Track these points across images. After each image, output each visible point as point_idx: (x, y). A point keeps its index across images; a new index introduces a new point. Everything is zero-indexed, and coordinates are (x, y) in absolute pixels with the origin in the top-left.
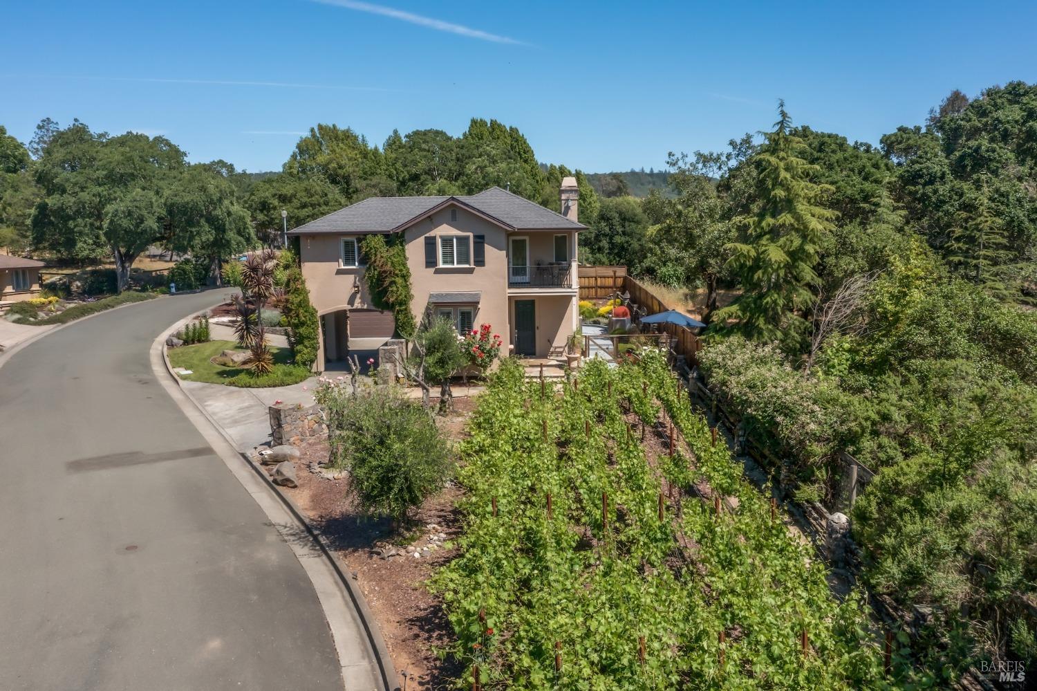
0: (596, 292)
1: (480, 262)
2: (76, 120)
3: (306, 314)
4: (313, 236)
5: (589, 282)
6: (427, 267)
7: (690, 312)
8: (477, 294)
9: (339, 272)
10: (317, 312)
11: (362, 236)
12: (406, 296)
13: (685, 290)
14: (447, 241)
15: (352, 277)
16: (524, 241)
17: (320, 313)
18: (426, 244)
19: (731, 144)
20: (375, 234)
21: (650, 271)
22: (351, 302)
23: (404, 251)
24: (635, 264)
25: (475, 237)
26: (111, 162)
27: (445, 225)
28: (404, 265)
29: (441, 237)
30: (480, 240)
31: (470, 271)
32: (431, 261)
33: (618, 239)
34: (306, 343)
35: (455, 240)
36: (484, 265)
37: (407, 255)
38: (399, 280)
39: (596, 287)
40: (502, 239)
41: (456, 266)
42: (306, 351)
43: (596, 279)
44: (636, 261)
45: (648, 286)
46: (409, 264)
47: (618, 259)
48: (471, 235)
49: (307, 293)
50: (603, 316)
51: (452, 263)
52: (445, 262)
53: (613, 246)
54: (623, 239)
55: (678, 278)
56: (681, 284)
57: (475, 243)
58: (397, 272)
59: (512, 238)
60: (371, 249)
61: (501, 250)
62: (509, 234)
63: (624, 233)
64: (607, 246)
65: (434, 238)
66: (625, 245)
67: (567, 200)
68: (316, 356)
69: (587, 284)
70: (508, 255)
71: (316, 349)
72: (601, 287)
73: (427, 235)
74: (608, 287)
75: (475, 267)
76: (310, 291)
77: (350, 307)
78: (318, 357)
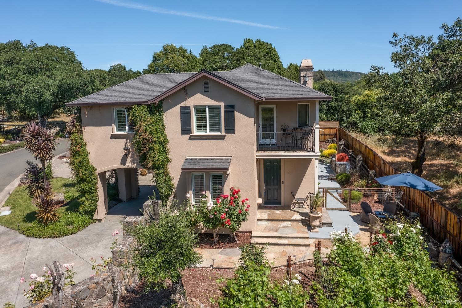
1: (230, 129)
2: (32, 41)
3: (86, 172)
4: (91, 106)
6: (182, 134)
7: (385, 153)
8: (227, 159)
9: (113, 137)
10: (95, 170)
11: (129, 106)
12: (163, 161)
13: (378, 136)
14: (200, 111)
15: (124, 140)
16: (272, 109)
17: (98, 171)
18: (182, 113)
19: (442, 27)
20: (139, 104)
21: (354, 125)
22: (123, 161)
23: (162, 120)
24: (344, 120)
25: (226, 107)
26: (28, 61)
27: (199, 94)
28: (162, 133)
29: (195, 107)
30: (230, 110)
31: (222, 138)
32: (186, 130)
33: (333, 104)
34: (88, 196)
35: (207, 109)
36: (234, 133)
37: (165, 124)
38: (157, 147)
40: (252, 108)
41: (208, 133)
42: (87, 203)
44: (345, 118)
45: (353, 134)
46: (167, 132)
47: (332, 117)
48: (222, 104)
49: (87, 154)
50: (326, 157)
51: (206, 131)
52: (198, 130)
53: (329, 108)
54: (336, 104)
55: (373, 129)
56: (376, 132)
57: (225, 112)
58: (155, 139)
59: (261, 107)
60: (136, 117)
61: (250, 117)
62: (258, 104)
63: (336, 100)
64: (325, 108)
65: (188, 108)
66: (338, 108)
67: (305, 76)
68: (96, 207)
70: (257, 122)
71: (96, 201)
73: (183, 104)
74: (327, 135)
75: (226, 134)
76: (90, 153)
77: (122, 166)
78: (98, 207)
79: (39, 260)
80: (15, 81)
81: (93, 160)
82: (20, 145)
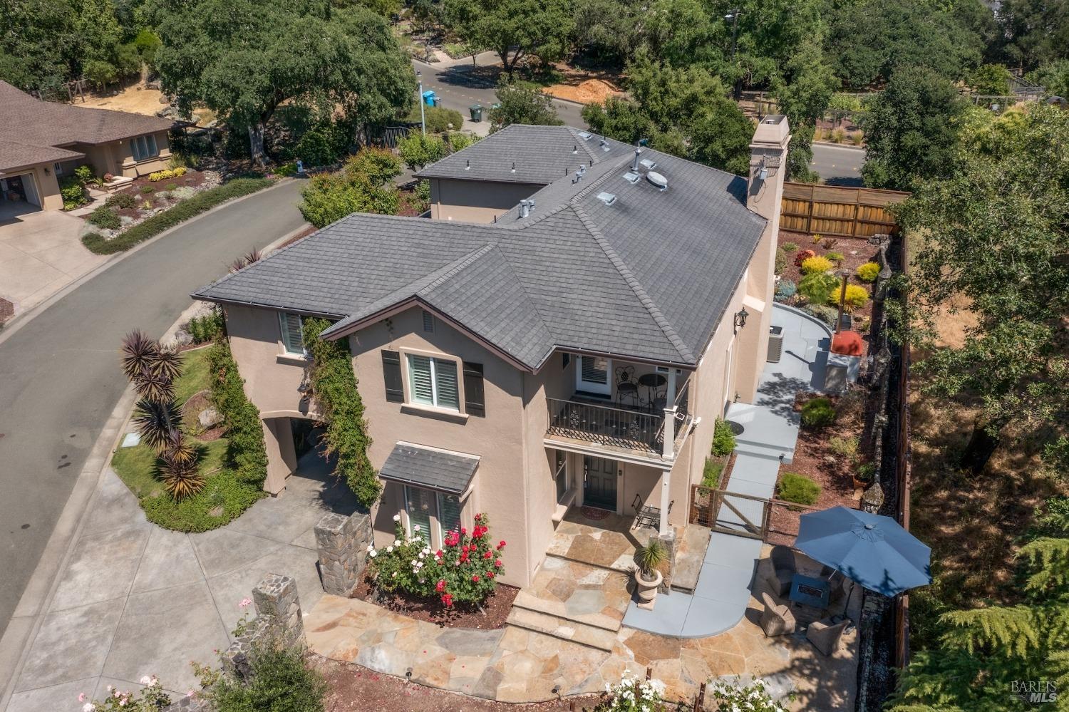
0: (854, 228)
1: (477, 409)
5: (844, 213)
6: (388, 399)
8: (470, 460)
9: (282, 361)
10: (258, 413)
14: (420, 362)
17: (263, 415)
18: (385, 362)
22: (303, 407)
23: (350, 368)
25: (467, 365)
27: (413, 336)
28: (353, 390)
29: (408, 355)
30: (474, 372)
31: (462, 421)
32: (394, 392)
33: (909, 140)
34: (248, 455)
35: (432, 364)
36: (484, 416)
37: (357, 375)
39: (855, 221)
41: (436, 407)
43: (857, 209)
46: (361, 390)
47: (902, 172)
48: (458, 360)
51: (431, 402)
57: (466, 375)
61: (513, 394)
62: (524, 373)
65: (396, 355)
68: (265, 474)
69: (840, 216)
72: (862, 222)
73: (386, 347)
74: (874, 223)
75: (466, 416)
76: (245, 381)
77: (300, 415)
78: (268, 473)
79: (149, 594)
80: (190, 49)
81: (252, 392)
82: (203, 206)
